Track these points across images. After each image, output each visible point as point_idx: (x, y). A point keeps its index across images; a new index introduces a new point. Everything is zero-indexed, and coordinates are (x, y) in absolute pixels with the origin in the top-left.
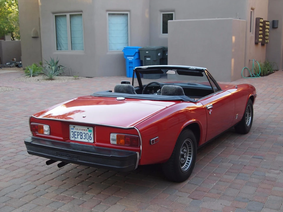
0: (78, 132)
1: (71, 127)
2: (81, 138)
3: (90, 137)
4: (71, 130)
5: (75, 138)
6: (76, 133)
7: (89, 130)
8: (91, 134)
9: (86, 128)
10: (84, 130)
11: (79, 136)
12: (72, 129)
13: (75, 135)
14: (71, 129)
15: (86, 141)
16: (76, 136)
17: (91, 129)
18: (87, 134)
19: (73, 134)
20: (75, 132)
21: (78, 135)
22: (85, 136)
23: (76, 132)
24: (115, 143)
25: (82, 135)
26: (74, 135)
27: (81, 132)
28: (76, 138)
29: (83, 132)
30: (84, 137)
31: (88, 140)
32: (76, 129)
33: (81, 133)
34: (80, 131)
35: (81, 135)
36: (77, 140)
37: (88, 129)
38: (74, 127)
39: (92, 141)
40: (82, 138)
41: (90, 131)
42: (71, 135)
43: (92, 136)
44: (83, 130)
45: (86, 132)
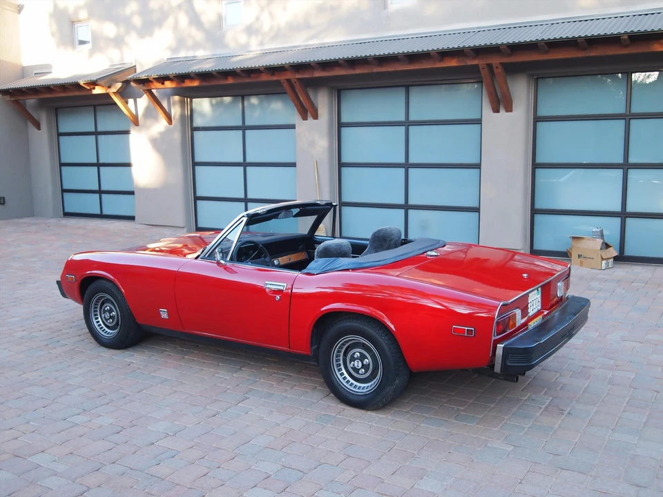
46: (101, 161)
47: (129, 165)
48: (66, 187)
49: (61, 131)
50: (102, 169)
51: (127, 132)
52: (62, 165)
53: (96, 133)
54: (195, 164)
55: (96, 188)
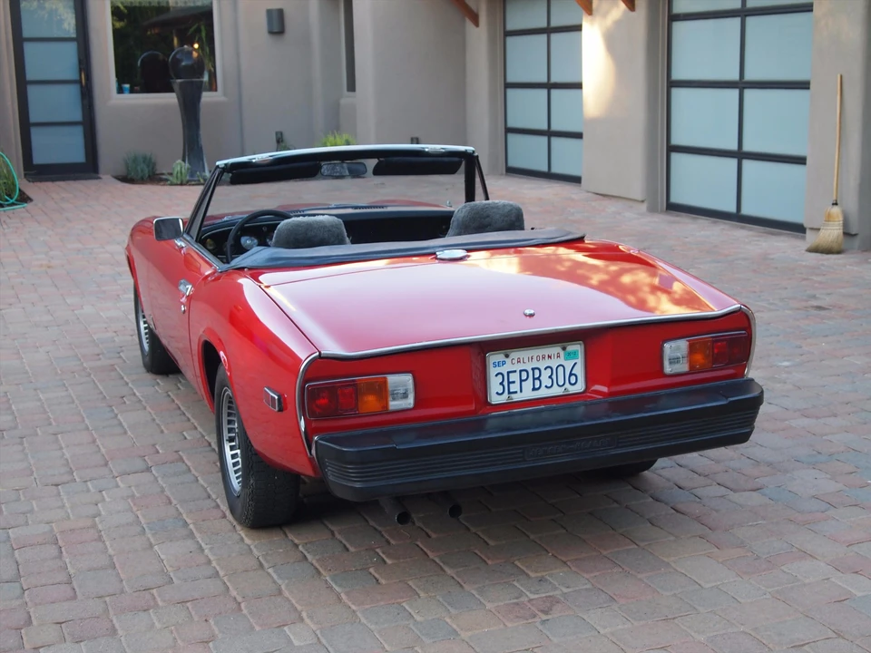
0: (521, 371)
1: (493, 358)
2: (534, 389)
3: (571, 374)
4: (492, 371)
5: (509, 393)
6: (515, 377)
7: (569, 354)
8: (575, 364)
9: (554, 350)
10: (550, 357)
11: (528, 385)
12: (497, 365)
13: (509, 383)
14: (492, 365)
15: (556, 391)
16: (514, 387)
17: (577, 348)
18: (562, 368)
19: (501, 384)
20: (508, 373)
21: (521, 381)
22: (550, 377)
23: (515, 371)
24: (683, 367)
25: (538, 378)
26: (506, 383)
27: (533, 369)
28: (516, 392)
29: (542, 365)
30: (546, 381)
31: (563, 388)
32: (515, 361)
33: (537, 372)
34: (529, 367)
35: (537, 376)
36: (516, 398)
37: (564, 349)
38: (507, 356)
39: (580, 387)
40: (537, 386)
41: (569, 356)
42: (495, 385)
43: (580, 371)
44: (544, 358)
45: (554, 364)
46: (554, 79)
47: (578, 86)
48: (511, 124)
49: (510, 27)
50: (554, 92)
51: (578, 28)
52: (508, 86)
53: (548, 31)
54: (673, 84)
55: (545, 127)
